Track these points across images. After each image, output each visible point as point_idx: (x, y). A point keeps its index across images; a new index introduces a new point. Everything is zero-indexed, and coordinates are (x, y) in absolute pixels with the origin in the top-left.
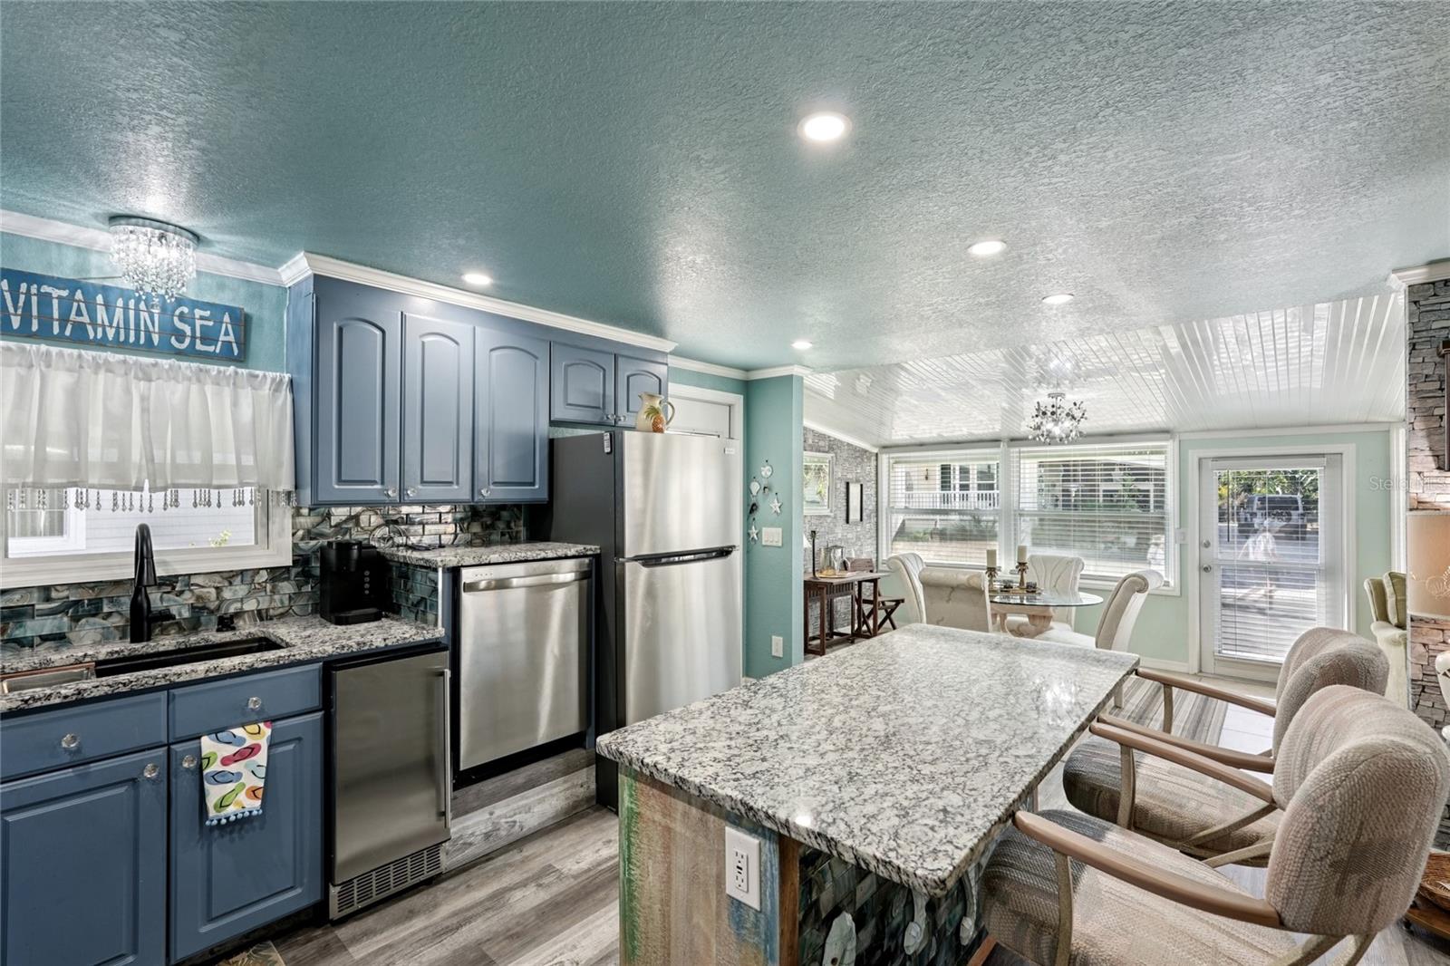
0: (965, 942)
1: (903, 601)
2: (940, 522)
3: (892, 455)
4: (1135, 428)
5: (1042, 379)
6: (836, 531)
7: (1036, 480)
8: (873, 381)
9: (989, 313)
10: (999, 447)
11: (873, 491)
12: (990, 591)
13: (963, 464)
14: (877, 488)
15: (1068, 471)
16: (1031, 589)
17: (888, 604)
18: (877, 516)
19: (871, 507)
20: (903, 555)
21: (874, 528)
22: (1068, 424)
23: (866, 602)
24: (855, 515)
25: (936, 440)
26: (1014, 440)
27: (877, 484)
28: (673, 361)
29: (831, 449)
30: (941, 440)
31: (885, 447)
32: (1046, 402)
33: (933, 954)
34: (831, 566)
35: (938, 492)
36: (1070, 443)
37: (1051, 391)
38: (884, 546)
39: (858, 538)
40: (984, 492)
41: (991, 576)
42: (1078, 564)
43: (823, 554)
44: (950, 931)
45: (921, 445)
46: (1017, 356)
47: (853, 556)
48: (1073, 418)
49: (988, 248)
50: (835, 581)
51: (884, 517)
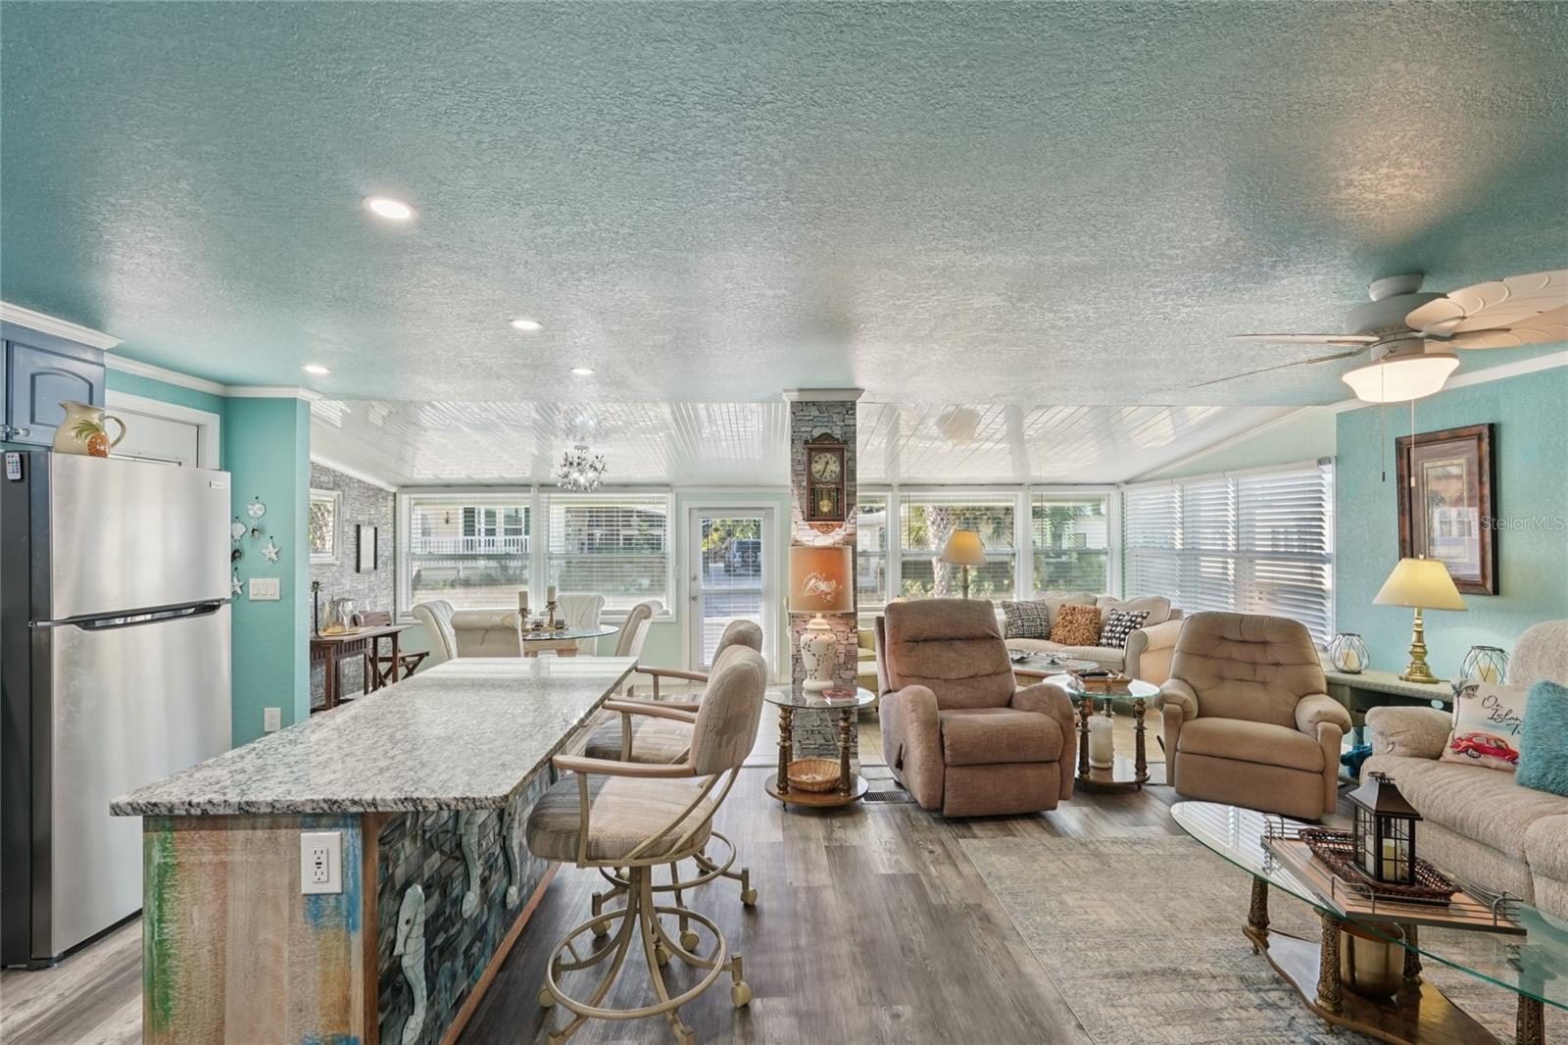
0: (510, 906)
1: (427, 654)
2: (463, 569)
3: (413, 496)
4: (644, 481)
5: (570, 430)
6: (343, 581)
7: (563, 525)
8: (391, 412)
9: (526, 372)
10: (529, 491)
11: (390, 536)
12: (523, 631)
13: (490, 507)
14: (395, 532)
15: (595, 517)
16: (560, 626)
17: (408, 659)
18: (395, 564)
19: (387, 554)
20: (431, 603)
21: (391, 576)
22: (591, 474)
23: (383, 660)
24: (367, 562)
25: (464, 482)
26: (545, 487)
27: (395, 527)
28: (111, 361)
29: (336, 486)
30: (470, 481)
31: (404, 486)
32: (574, 454)
33: (485, 918)
34: (338, 622)
35: (461, 537)
36: (593, 492)
37: (577, 444)
38: (404, 596)
39: (371, 589)
40: (512, 537)
41: (524, 616)
42: (600, 601)
43: (327, 609)
44: (498, 899)
45: (448, 486)
46: (547, 410)
47: (368, 609)
48: (596, 469)
49: (526, 325)
50: (346, 639)
51: (404, 564)
